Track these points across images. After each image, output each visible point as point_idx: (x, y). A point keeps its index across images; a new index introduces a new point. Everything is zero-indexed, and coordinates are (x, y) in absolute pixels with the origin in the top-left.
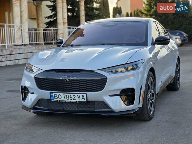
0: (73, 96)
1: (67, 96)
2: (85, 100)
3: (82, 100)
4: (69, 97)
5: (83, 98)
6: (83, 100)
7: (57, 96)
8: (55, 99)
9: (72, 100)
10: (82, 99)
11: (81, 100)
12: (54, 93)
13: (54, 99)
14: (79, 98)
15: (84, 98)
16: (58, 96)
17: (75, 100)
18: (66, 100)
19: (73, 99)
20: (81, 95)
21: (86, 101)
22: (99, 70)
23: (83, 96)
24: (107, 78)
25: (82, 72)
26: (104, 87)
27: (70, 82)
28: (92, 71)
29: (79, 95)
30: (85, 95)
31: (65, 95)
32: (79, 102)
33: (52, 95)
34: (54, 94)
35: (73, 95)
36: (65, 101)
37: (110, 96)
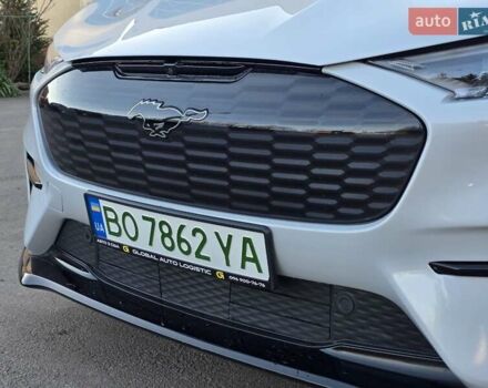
0: (194, 234)
1: (166, 230)
2: (260, 270)
3: (243, 267)
4: (174, 236)
5: (249, 254)
6: (250, 271)
7: (115, 221)
8: (111, 233)
9: (192, 259)
10: (245, 259)
11: (235, 268)
12: (103, 203)
13: (110, 237)
14: (226, 250)
15: (255, 260)
16: (120, 222)
17: (208, 259)
18: (158, 248)
19: (194, 250)
20: (239, 235)
21: (265, 276)
22: (364, 61)
23: (246, 241)
24: (421, 132)
25: (251, 79)
26: (393, 200)
27: (175, 144)
28: (314, 71)
29: (224, 232)
30: (259, 240)
31: (152, 220)
32: (226, 275)
33: (94, 208)
34: (106, 209)
35: (191, 225)
36: (158, 256)
37: (440, 268)
